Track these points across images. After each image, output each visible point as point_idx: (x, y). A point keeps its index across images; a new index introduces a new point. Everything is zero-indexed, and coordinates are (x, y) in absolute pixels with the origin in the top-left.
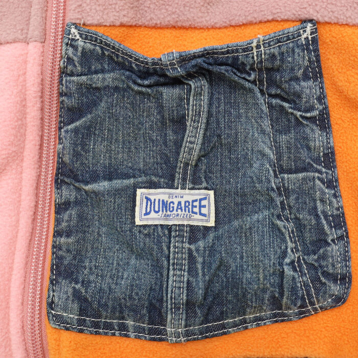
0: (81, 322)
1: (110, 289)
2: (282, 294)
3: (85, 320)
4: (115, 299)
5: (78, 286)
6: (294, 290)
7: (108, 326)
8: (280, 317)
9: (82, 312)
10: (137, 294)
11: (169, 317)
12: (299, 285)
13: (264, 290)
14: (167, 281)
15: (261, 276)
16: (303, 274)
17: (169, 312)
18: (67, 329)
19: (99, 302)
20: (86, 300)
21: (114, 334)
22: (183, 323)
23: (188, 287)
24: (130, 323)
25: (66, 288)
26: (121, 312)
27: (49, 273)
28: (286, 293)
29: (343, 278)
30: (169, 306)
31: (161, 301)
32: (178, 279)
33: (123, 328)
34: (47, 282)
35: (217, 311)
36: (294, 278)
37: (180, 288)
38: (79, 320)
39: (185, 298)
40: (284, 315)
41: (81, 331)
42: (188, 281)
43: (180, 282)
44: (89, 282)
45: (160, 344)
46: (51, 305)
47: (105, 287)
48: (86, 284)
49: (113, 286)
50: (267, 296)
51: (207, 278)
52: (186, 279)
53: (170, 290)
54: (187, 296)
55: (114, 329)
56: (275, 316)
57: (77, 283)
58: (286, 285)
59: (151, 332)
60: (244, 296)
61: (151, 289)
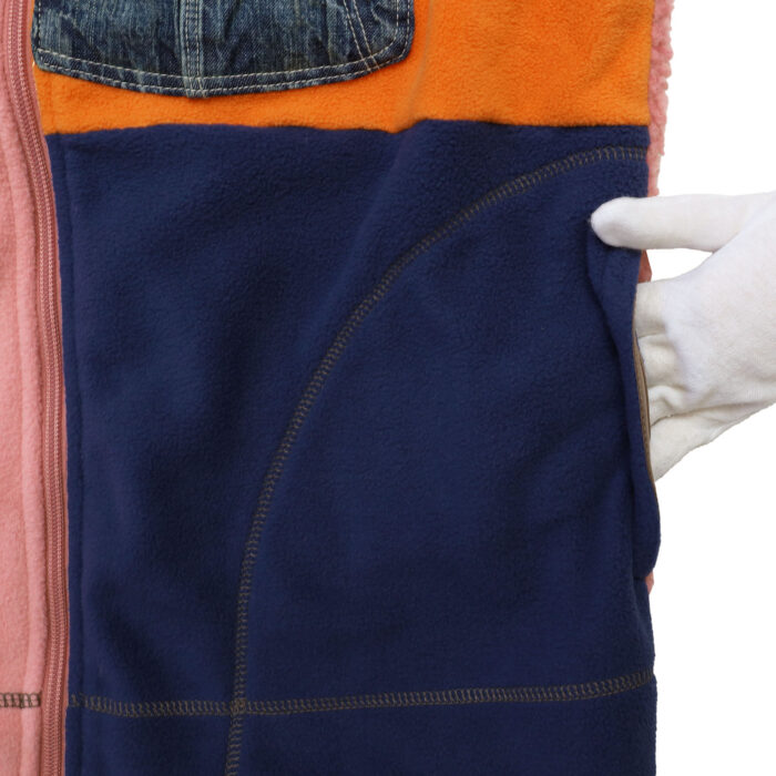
25: (54, 18)
27: (34, 6)
40: (333, 72)
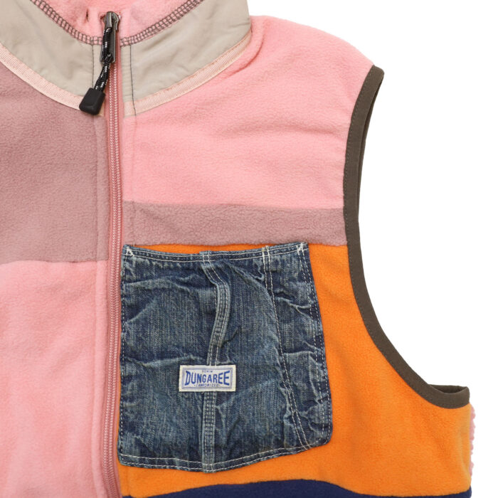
0: (141, 461)
1: (161, 439)
2: (283, 438)
3: (144, 459)
4: (165, 445)
5: (139, 437)
6: (291, 435)
7: (162, 462)
8: (283, 453)
9: (142, 454)
10: (180, 443)
11: (203, 456)
12: (294, 432)
13: (270, 436)
14: (201, 432)
15: (267, 427)
16: (298, 425)
17: (203, 453)
18: (132, 466)
19: (154, 447)
20: (144, 446)
21: (165, 468)
22: (213, 460)
23: (215, 435)
24: (176, 459)
26: (170, 453)
28: (286, 438)
29: (326, 427)
30: (203, 449)
31: (197, 445)
32: (208, 430)
33: (171, 463)
34: (116, 433)
35: (238, 451)
36: (291, 428)
37: (210, 436)
38: (140, 459)
39: (213, 443)
41: (142, 467)
42: (216, 431)
43: (210, 431)
44: (147, 434)
45: (198, 473)
46: (120, 450)
47: (158, 437)
48: (144, 435)
49: (164, 437)
50: (272, 440)
51: (228, 429)
52: (214, 430)
53: (203, 437)
54: (215, 441)
55: (165, 464)
56: (280, 452)
57: (138, 435)
58: (285, 432)
59: (191, 466)
60: (256, 441)
61: (190, 439)
